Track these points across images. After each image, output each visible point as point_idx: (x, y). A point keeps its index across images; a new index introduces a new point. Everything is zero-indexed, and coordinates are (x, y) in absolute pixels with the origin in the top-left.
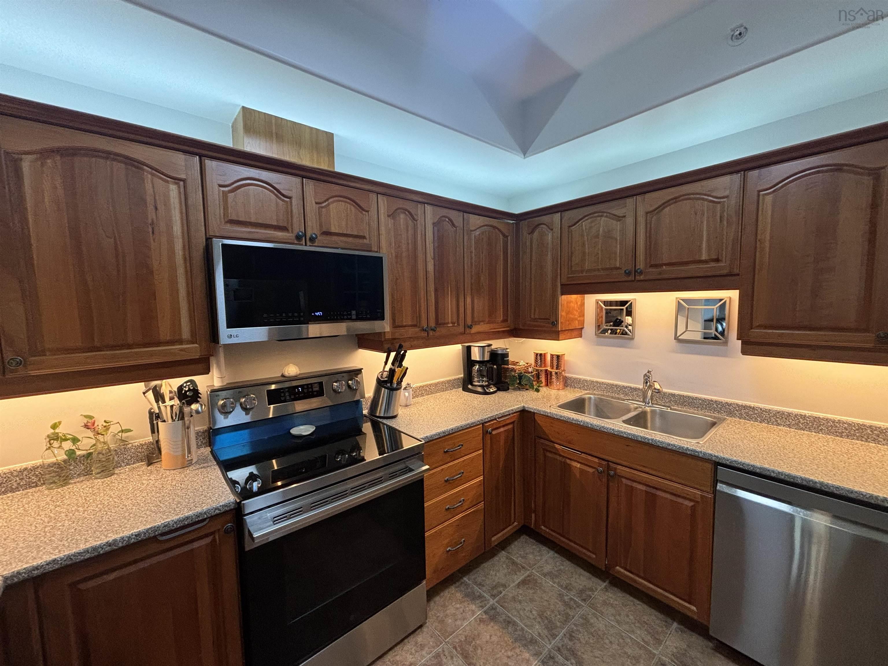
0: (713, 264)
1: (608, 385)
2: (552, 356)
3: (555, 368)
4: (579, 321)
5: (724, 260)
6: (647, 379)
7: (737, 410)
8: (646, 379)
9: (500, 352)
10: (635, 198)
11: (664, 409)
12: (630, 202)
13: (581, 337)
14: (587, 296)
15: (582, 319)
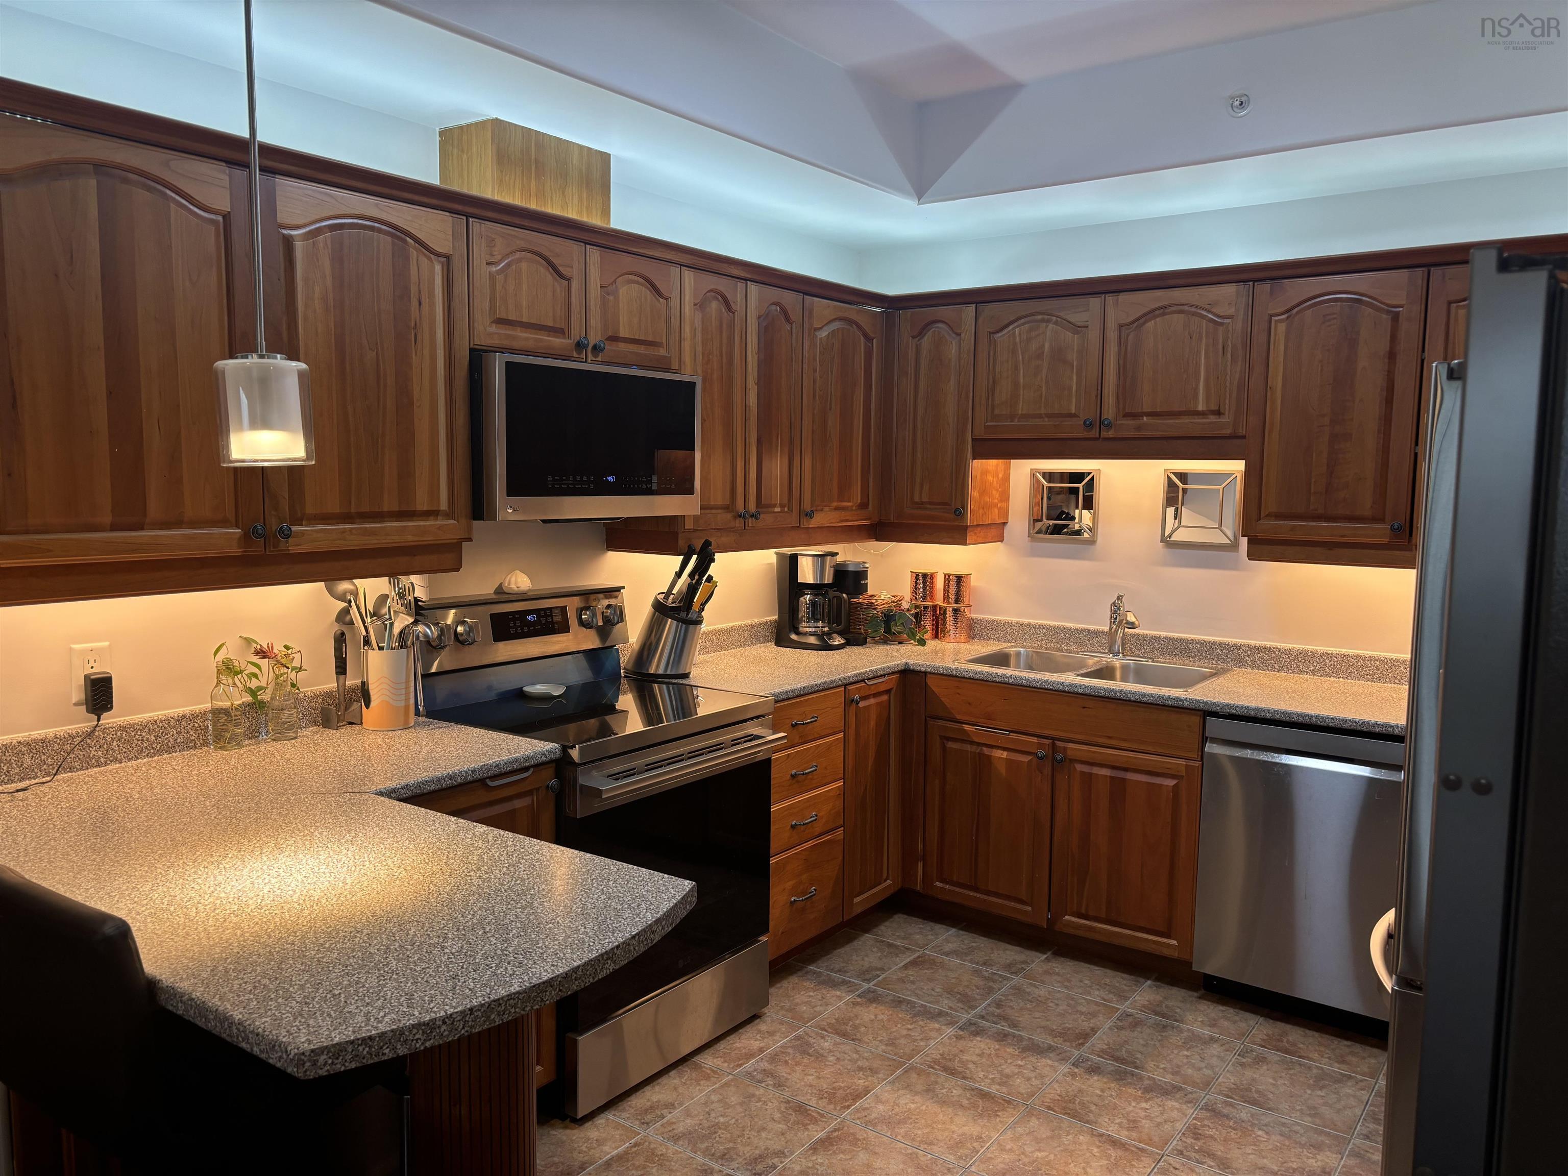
0: (1212, 419)
1: (1049, 628)
2: (947, 578)
3: (952, 600)
4: (999, 509)
5: (1227, 413)
6: (1116, 609)
7: (1248, 656)
8: (1115, 612)
9: (851, 568)
10: (1103, 297)
11: (1144, 661)
12: (1095, 303)
13: (1002, 541)
14: (1014, 463)
15: (1004, 505)
